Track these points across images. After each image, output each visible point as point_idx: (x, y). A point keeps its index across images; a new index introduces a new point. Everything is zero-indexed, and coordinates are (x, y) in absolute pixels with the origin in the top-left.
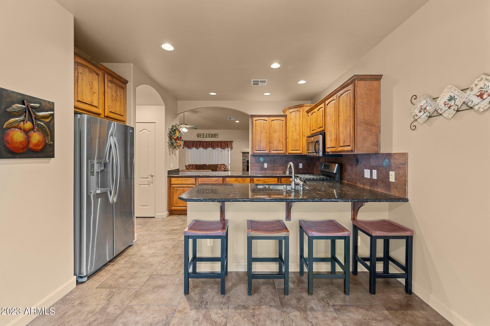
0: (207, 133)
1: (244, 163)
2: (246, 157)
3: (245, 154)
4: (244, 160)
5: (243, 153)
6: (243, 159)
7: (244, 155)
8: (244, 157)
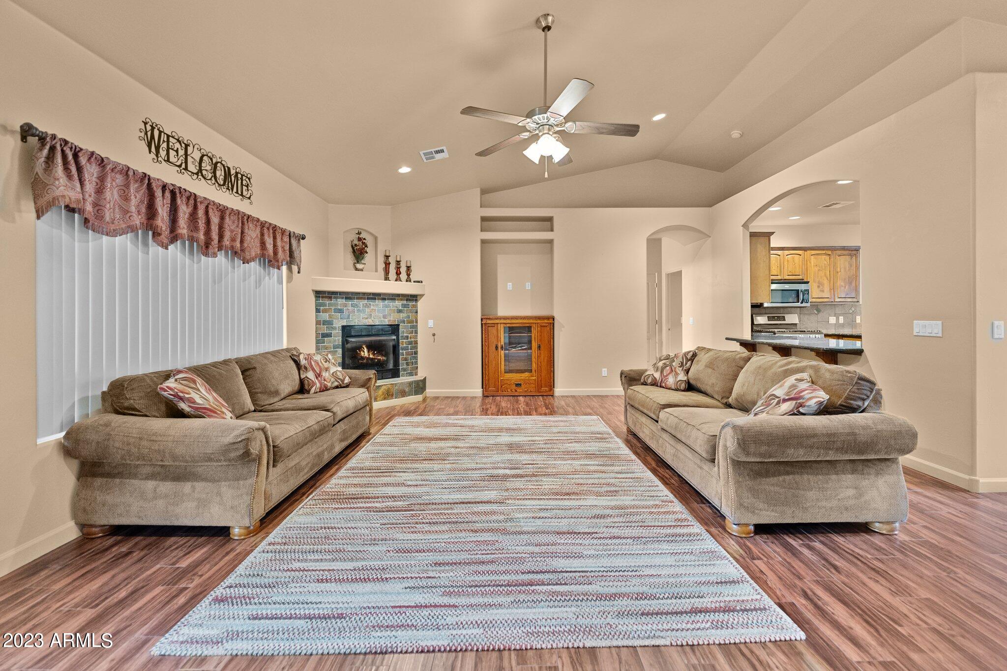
0: (208, 148)
1: (325, 335)
2: (340, 311)
3: (330, 298)
4: (328, 323)
5: (316, 297)
6: (318, 323)
7: (321, 305)
8: (325, 311)
